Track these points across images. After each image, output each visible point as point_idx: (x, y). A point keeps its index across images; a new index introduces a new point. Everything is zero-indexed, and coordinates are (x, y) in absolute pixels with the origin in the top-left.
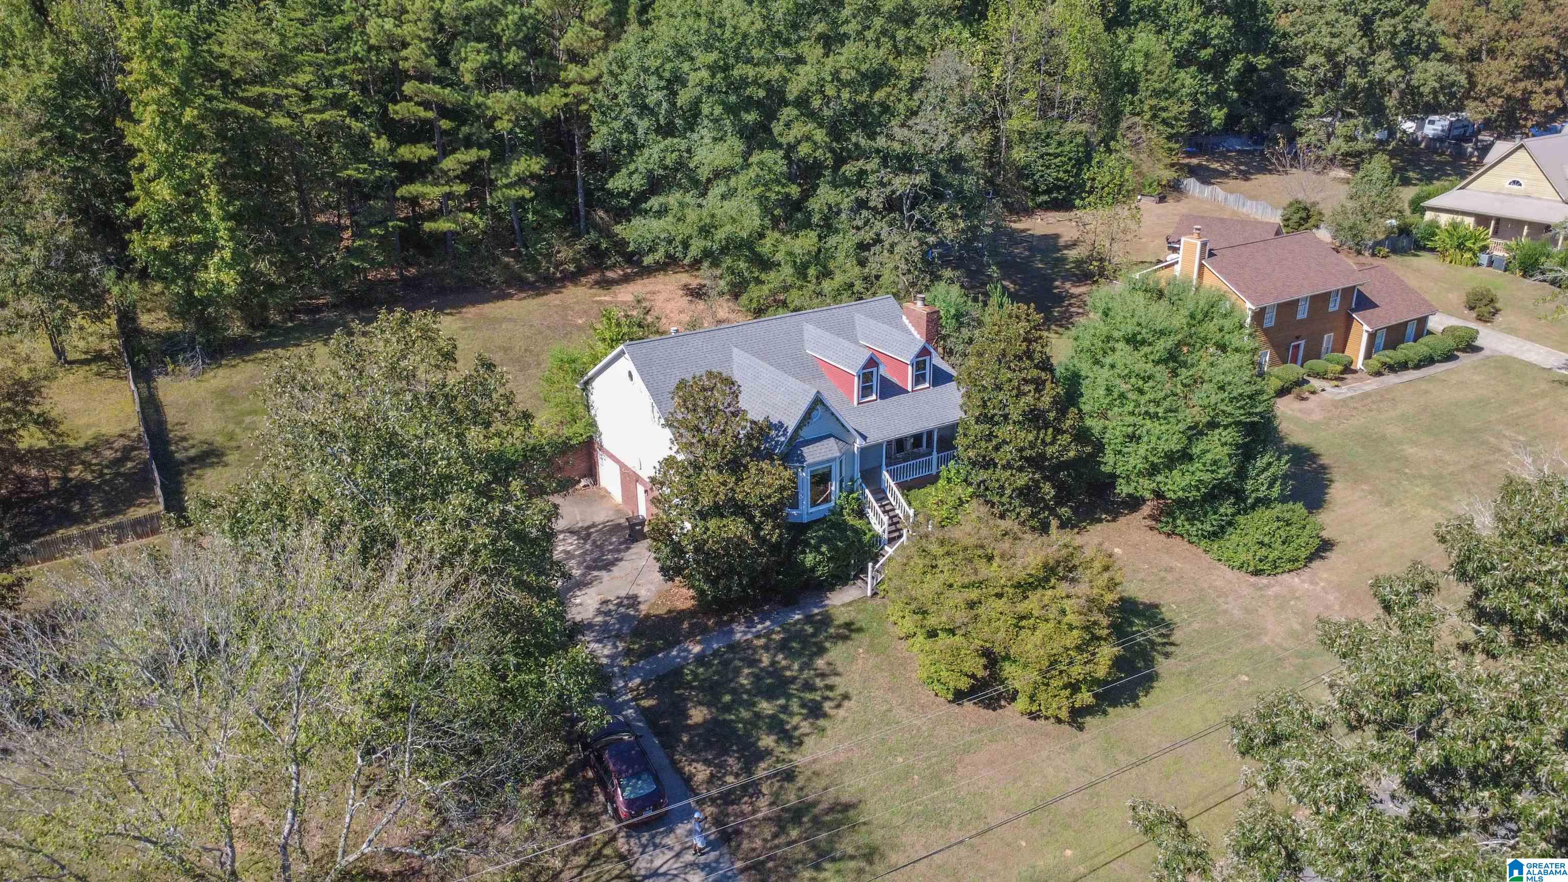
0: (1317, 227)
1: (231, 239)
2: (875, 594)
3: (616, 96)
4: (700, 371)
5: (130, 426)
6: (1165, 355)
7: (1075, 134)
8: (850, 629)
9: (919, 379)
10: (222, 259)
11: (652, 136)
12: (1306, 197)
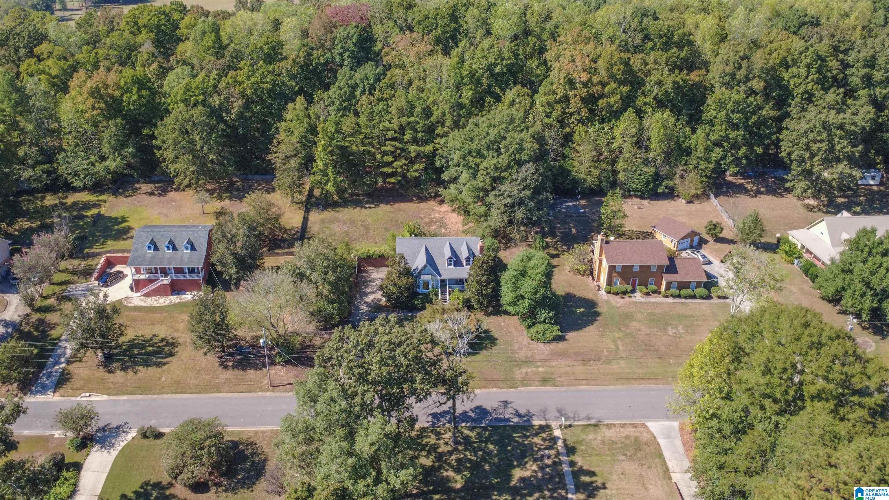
5: (299, 225)
9: (467, 264)
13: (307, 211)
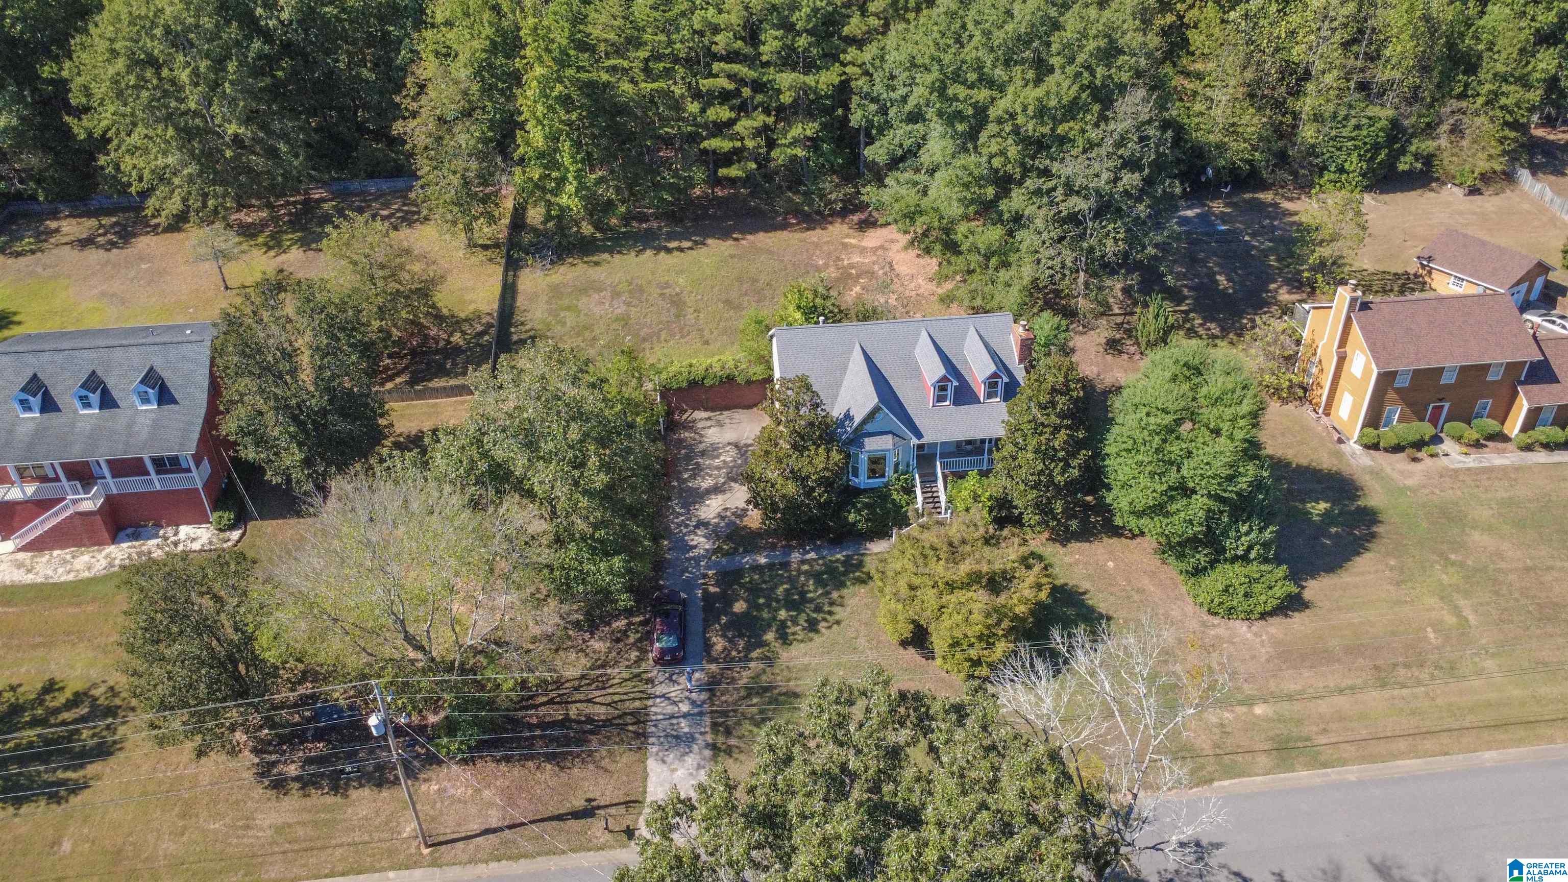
5: (493, 306)
8: (869, 577)
9: (991, 394)
13: (512, 265)
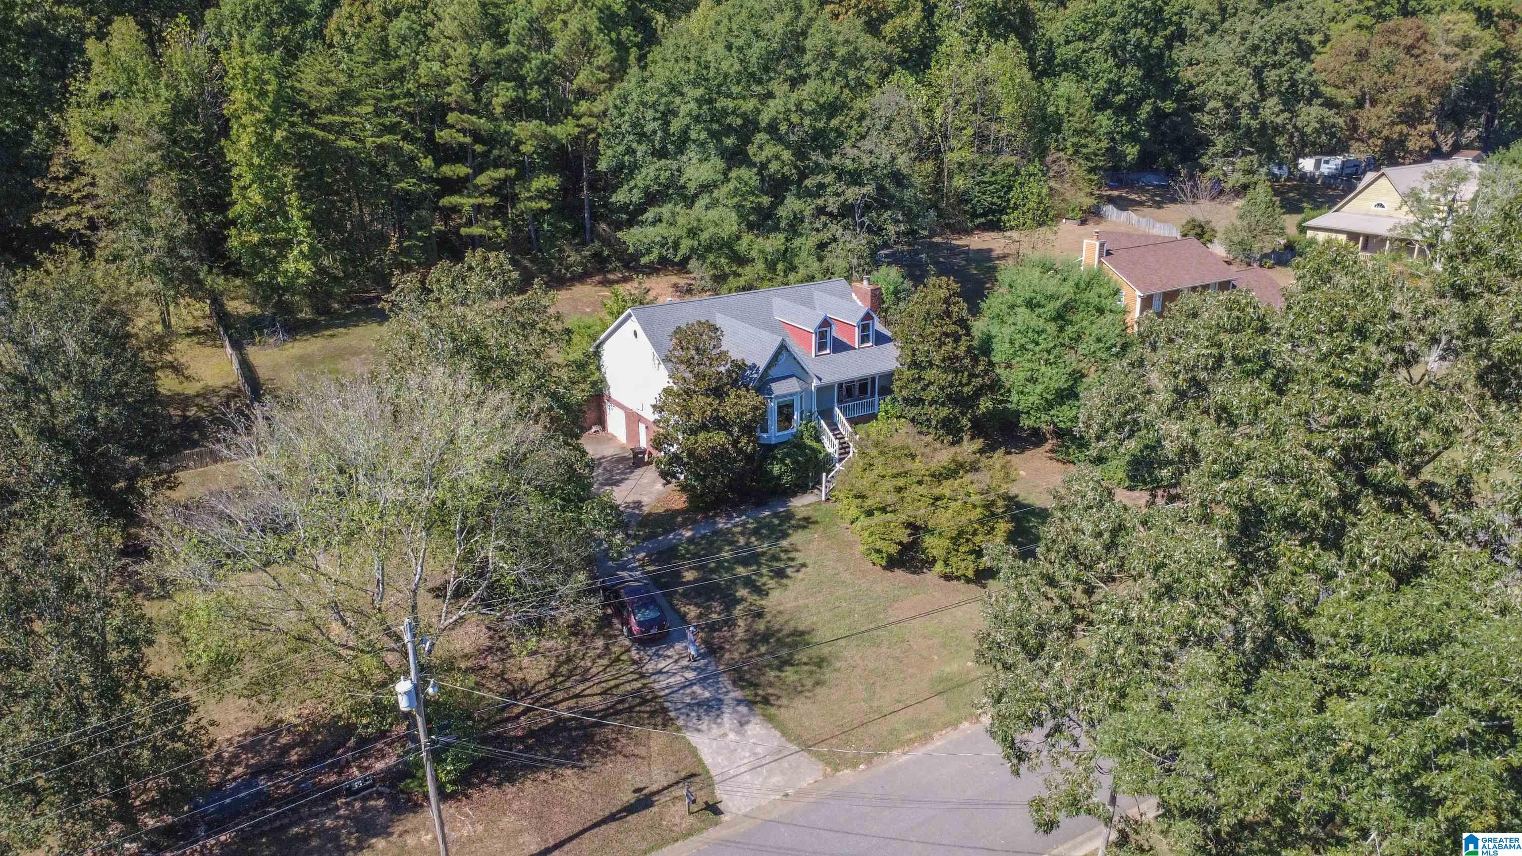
0: (1211, 241)
1: (309, 235)
2: (828, 500)
3: (619, 126)
4: (693, 320)
5: (231, 380)
6: (1054, 314)
7: (1006, 166)
8: (807, 523)
9: (864, 339)
10: (301, 252)
11: (649, 159)
12: (1200, 218)
